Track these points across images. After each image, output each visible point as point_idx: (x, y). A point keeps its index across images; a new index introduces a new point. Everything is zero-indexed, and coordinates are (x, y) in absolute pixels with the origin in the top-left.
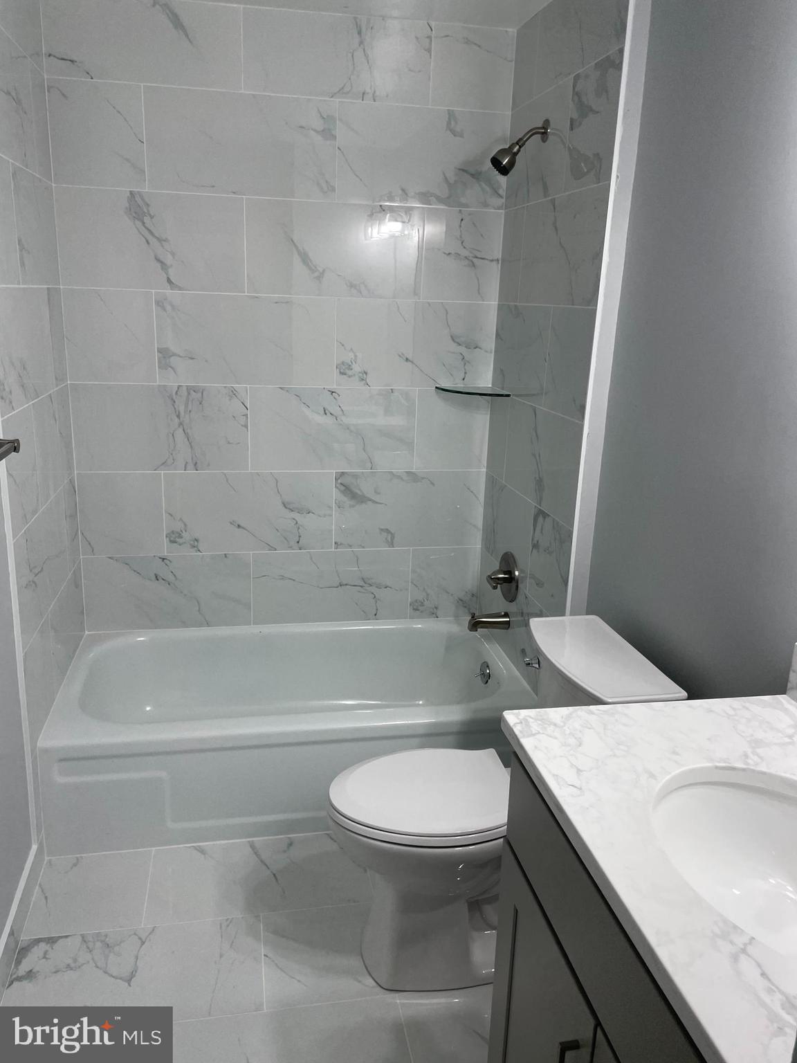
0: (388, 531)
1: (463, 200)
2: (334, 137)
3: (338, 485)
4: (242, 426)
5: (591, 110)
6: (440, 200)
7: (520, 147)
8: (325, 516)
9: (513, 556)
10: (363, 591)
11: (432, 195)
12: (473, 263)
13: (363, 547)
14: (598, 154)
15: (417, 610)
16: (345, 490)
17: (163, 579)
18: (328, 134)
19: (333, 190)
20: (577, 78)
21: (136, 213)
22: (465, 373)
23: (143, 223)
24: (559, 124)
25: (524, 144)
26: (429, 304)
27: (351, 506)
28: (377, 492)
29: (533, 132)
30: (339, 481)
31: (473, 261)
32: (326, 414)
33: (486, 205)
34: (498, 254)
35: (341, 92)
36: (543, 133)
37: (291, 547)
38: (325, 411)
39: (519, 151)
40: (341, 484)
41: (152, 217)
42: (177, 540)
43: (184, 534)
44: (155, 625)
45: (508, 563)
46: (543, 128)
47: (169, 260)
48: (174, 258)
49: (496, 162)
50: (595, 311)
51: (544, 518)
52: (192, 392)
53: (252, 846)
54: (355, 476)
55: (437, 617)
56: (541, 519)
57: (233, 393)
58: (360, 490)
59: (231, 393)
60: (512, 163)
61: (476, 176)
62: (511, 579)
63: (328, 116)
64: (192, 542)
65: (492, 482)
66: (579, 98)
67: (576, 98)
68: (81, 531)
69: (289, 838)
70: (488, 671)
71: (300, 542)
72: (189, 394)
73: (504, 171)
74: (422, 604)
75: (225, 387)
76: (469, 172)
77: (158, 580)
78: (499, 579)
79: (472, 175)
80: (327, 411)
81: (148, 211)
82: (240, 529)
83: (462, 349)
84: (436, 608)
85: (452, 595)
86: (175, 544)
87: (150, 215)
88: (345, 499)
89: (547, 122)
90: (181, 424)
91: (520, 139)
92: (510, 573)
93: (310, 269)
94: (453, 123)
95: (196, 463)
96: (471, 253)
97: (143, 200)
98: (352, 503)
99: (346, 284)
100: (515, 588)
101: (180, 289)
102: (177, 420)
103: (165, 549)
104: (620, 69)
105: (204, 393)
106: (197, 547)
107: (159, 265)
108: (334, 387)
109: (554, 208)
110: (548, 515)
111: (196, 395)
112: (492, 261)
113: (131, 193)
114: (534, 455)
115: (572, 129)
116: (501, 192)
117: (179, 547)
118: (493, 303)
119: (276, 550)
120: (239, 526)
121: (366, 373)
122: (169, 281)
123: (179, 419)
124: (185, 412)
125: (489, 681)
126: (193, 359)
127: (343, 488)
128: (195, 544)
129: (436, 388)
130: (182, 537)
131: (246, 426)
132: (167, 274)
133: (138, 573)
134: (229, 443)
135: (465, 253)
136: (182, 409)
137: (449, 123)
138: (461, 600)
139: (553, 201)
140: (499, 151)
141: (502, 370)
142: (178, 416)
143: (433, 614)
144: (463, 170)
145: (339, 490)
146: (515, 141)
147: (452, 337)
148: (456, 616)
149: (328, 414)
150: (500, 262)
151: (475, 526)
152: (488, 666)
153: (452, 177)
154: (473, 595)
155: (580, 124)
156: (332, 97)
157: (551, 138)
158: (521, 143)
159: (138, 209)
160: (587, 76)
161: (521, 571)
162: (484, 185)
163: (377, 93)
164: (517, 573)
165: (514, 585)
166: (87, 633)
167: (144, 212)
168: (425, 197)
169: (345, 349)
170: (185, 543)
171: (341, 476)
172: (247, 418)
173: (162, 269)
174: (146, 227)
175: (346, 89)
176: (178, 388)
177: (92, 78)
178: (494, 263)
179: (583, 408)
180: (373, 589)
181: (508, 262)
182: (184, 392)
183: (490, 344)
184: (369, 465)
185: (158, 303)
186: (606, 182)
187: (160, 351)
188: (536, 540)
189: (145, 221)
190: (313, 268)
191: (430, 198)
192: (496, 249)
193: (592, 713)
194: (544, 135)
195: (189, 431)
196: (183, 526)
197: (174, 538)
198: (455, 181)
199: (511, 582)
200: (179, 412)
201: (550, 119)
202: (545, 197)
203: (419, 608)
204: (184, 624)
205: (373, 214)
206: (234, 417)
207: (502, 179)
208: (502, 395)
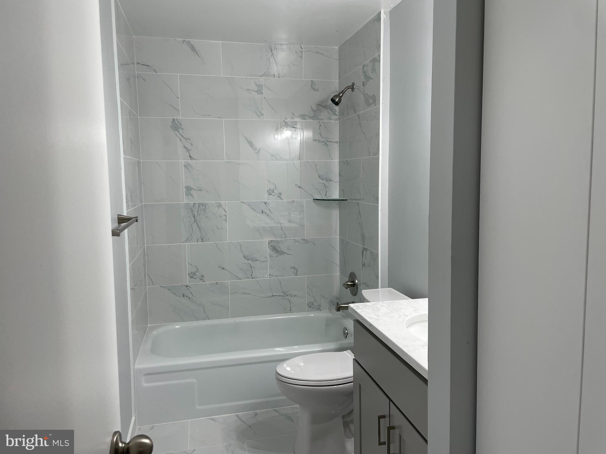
0: (294, 268)
1: (320, 117)
2: (262, 93)
3: (269, 247)
4: (224, 220)
5: (370, 78)
6: (310, 117)
7: (343, 94)
8: (264, 262)
9: (354, 274)
10: (284, 298)
11: (306, 115)
12: (326, 144)
13: (283, 276)
14: (374, 95)
15: (310, 307)
16: (273, 249)
17: (187, 296)
18: (259, 92)
19: (263, 115)
20: (364, 66)
21: (175, 128)
22: (326, 192)
23: (179, 132)
24: (358, 84)
25: (344, 93)
26: (308, 162)
27: (276, 256)
28: (288, 249)
29: (348, 88)
30: (270, 245)
31: (326, 143)
32: (263, 213)
33: (330, 119)
34: (337, 140)
35: (264, 75)
36: (352, 88)
37: (248, 278)
38: (262, 212)
39: (342, 95)
40: (271, 246)
41: (182, 129)
42: (194, 276)
43: (197, 274)
44: (183, 320)
45: (352, 277)
46: (352, 86)
47: (189, 147)
48: (192, 146)
49: (333, 100)
50: (379, 157)
51: (366, 251)
52: (201, 205)
53: (238, 416)
54: (278, 242)
55: (321, 310)
56: (365, 252)
57: (220, 205)
58: (280, 248)
59: (219, 205)
60: (340, 100)
61: (325, 107)
62: (354, 285)
63: (259, 85)
64: (201, 277)
65: (342, 241)
66: (365, 74)
67: (364, 74)
68: (147, 274)
69: (255, 412)
70: (347, 332)
71: (252, 275)
72: (199, 206)
73: (337, 104)
74: (313, 304)
75: (216, 203)
76: (321, 106)
77: (184, 297)
78: (348, 285)
79: (324, 107)
80: (263, 212)
81: (181, 127)
82: (224, 270)
83: (324, 181)
84: (320, 306)
85: (327, 298)
86: (193, 278)
87: (182, 128)
88: (273, 253)
89: (353, 84)
90: (195, 221)
91: (343, 91)
92: (354, 282)
93: (254, 149)
94: (313, 85)
95: (202, 239)
96: (326, 139)
97: (178, 122)
98: (277, 255)
99: (270, 155)
100: (356, 288)
101: (195, 160)
102: (193, 219)
103: (187, 281)
104: (380, 62)
105: (206, 206)
106: (203, 279)
107: (185, 150)
108: (266, 201)
109: (359, 118)
110: (368, 249)
111: (203, 206)
112: (335, 142)
113: (173, 119)
114: (359, 224)
115: (363, 85)
116: (336, 113)
117: (194, 279)
118: (336, 161)
119: (241, 279)
120: (223, 268)
121: (281, 194)
122: (190, 156)
123: (195, 218)
124: (197, 215)
125: (348, 336)
126: (201, 190)
127: (272, 248)
128: (202, 278)
129: (313, 199)
130: (196, 275)
131: (226, 220)
132: (189, 153)
133: (175, 294)
134: (218, 228)
135: (323, 140)
136: (196, 214)
137: (312, 86)
138: (332, 301)
139: (358, 115)
140: (334, 96)
141: (343, 190)
142: (194, 217)
143: (319, 309)
144: (319, 105)
145: (271, 249)
146: (340, 92)
147: (319, 176)
148: (330, 310)
149: (264, 213)
150: (338, 143)
151: (336, 264)
152: (346, 329)
153: (314, 107)
154: (337, 298)
155: (366, 84)
156: (261, 77)
157: (355, 90)
158: (343, 92)
159: (176, 126)
160: (367, 66)
161: (359, 281)
162: (329, 111)
163: (280, 75)
164: (357, 281)
165: (355, 287)
166: (149, 325)
167: (179, 127)
168: (303, 117)
169: (271, 183)
170: (197, 278)
171: (271, 242)
172: (226, 216)
173: (187, 151)
174: (179, 133)
175: (267, 74)
176: (194, 204)
177: (156, 73)
178: (336, 144)
179: (378, 198)
180: (289, 297)
181: (342, 142)
182: (197, 206)
183: (336, 178)
184: (284, 237)
185: (185, 166)
186: (378, 106)
187: (186, 187)
188: (363, 263)
189: (179, 131)
190: (255, 148)
191: (306, 117)
192: (336, 137)
193: (384, 303)
194: (353, 89)
195: (199, 223)
196: (196, 270)
197: (192, 275)
198: (316, 110)
199: (354, 286)
200: (195, 215)
201: (354, 82)
202: (355, 113)
203: (311, 306)
204: (197, 319)
205: (278, 129)
206: (220, 216)
207: (337, 108)
208: (344, 200)
